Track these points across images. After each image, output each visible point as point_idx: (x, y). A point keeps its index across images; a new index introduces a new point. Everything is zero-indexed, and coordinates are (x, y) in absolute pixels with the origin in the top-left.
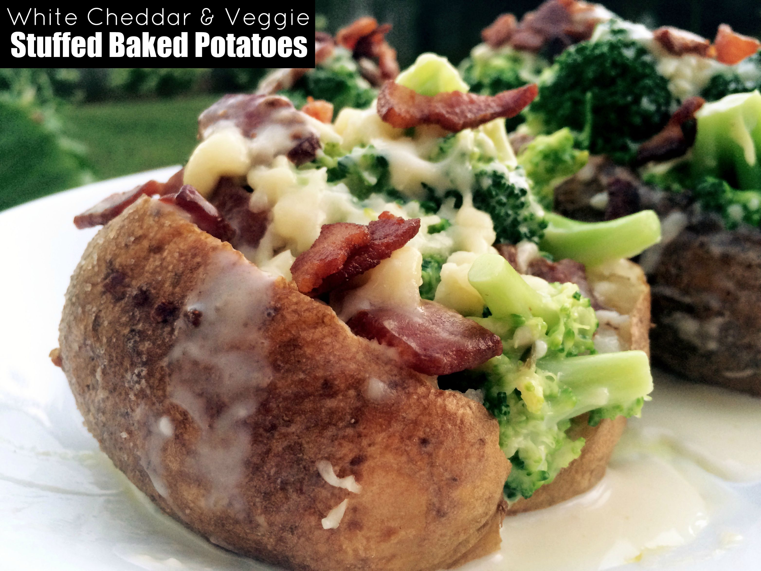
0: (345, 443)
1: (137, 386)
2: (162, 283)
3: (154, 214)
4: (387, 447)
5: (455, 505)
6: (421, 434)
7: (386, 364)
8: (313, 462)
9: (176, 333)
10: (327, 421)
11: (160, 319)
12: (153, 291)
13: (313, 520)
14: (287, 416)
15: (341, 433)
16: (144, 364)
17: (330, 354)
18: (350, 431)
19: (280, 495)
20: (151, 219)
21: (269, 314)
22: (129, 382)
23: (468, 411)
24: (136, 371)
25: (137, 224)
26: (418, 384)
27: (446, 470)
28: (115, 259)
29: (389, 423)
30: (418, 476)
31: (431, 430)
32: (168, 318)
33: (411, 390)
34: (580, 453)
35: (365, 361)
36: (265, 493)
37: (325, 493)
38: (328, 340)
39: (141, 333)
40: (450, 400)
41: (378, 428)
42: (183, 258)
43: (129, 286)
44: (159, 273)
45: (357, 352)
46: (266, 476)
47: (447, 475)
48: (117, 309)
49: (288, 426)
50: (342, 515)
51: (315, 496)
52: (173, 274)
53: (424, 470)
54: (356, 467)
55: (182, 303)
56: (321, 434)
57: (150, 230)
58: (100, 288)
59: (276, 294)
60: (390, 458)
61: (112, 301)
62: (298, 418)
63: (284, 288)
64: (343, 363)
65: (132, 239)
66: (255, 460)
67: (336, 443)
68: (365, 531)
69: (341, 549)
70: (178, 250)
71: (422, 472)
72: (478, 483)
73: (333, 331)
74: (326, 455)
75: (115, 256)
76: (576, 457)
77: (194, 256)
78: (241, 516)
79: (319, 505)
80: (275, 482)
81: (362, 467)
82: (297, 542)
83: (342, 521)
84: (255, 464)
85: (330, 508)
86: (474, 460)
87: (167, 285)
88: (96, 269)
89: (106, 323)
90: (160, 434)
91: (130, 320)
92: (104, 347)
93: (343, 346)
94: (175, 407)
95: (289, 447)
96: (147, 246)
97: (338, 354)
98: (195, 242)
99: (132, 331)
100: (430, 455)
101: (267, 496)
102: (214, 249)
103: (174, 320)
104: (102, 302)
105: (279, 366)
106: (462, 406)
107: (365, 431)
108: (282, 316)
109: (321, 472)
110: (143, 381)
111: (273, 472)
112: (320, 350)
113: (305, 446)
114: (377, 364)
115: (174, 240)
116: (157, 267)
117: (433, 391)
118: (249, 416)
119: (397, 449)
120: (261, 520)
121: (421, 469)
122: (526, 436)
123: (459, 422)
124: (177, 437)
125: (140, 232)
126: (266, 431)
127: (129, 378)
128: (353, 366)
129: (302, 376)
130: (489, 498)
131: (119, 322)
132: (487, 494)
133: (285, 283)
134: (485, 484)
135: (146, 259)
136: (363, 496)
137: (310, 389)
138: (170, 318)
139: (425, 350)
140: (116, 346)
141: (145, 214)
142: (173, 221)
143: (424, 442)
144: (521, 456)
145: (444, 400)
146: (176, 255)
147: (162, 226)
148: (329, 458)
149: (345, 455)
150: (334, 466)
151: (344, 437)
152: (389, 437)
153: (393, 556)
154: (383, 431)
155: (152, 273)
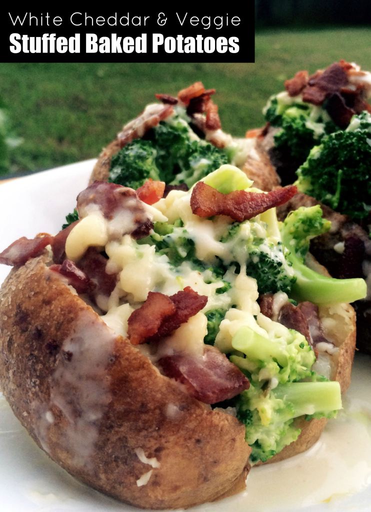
0: (151, 440)
1: (33, 389)
2: (50, 327)
3: (47, 279)
4: (176, 443)
5: (214, 475)
6: (197, 437)
7: (179, 394)
8: (133, 449)
9: (57, 362)
10: (142, 427)
11: (48, 351)
12: (44, 331)
13: (132, 479)
14: (119, 422)
15: (150, 435)
16: (37, 377)
17: (147, 387)
18: (155, 434)
19: (114, 464)
20: (45, 282)
21: (112, 360)
22: (29, 385)
23: (226, 422)
24: (33, 380)
25: (36, 284)
26: (197, 408)
27: (211, 457)
28: (22, 304)
29: (178, 431)
30: (194, 459)
31: (202, 435)
32: (53, 351)
33: (192, 411)
34: (297, 438)
35: (166, 392)
36: (105, 462)
37: (139, 465)
38: (145, 379)
39: (36, 357)
40: (215, 416)
41: (172, 433)
42: (63, 312)
43: (30, 324)
44: (48, 320)
45: (162, 387)
46: (106, 453)
47: (211, 460)
48: (22, 337)
49: (120, 428)
50: (149, 478)
51: (134, 467)
52: (56, 322)
53: (197, 456)
54: (158, 454)
55: (61, 344)
56: (138, 435)
57: (44, 290)
58: (12, 320)
59: (116, 346)
60: (178, 449)
61: (20, 331)
62: (126, 424)
63: (122, 343)
64: (153, 393)
65: (33, 293)
66: (100, 443)
67: (147, 439)
68: (162, 487)
69: (147, 495)
70: (60, 306)
71: (196, 458)
72: (229, 462)
73: (149, 373)
74: (141, 445)
75: (23, 302)
76: (295, 440)
77: (70, 312)
78: (91, 473)
79: (136, 472)
80: (111, 456)
81: (161, 453)
82: (123, 490)
83: (149, 482)
84: (100, 446)
85: (142, 474)
86: (227, 451)
87: (52, 329)
88: (10, 307)
89: (16, 345)
90: (46, 420)
91: (31, 347)
92: (15, 359)
93: (154, 383)
94: (55, 406)
95: (119, 439)
96: (42, 299)
97: (151, 387)
98: (70, 302)
99: (31, 355)
100: (201, 448)
101: (107, 463)
102: (82, 309)
103: (56, 354)
104: (14, 330)
105: (116, 392)
106: (223, 420)
107: (164, 434)
108: (120, 362)
109: (137, 454)
110: (37, 387)
111: (110, 451)
112: (140, 385)
113: (129, 439)
114: (173, 394)
115: (58, 298)
116: (47, 315)
117: (205, 411)
118: (97, 420)
119: (183, 445)
120: (103, 476)
121: (196, 456)
122: (262, 433)
123: (220, 429)
124: (56, 425)
125: (38, 290)
126: (107, 428)
127: (29, 383)
128: (159, 396)
129: (129, 400)
130: (237, 469)
131: (24, 347)
132: (236, 467)
133: (122, 340)
134: (234, 463)
135: (41, 307)
136: (161, 469)
137: (133, 408)
138: (54, 352)
139: (202, 389)
140: (21, 361)
141: (41, 277)
142: (58, 285)
143: (198, 441)
144: (259, 442)
145: (212, 417)
146: (59, 310)
147: (51, 288)
148: (143, 447)
149: (152, 446)
150: (145, 452)
151: (152, 437)
152: (178, 438)
153: (179, 498)
154: (173, 435)
155: (44, 319)
